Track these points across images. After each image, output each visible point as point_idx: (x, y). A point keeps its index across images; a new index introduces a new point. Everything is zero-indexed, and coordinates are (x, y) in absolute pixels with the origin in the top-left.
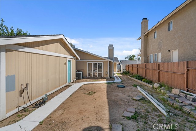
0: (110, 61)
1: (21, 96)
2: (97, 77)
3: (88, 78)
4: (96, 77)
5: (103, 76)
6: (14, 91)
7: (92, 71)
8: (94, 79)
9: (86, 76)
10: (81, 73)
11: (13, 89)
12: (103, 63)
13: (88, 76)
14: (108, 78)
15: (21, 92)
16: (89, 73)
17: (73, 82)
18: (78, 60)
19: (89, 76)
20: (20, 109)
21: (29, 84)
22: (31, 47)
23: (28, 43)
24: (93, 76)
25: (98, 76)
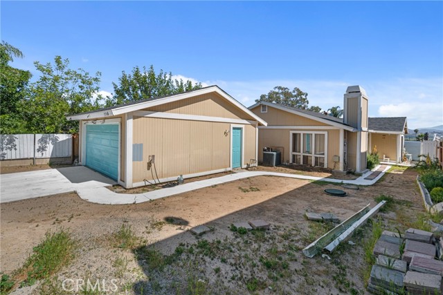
0: (345, 130)
1: (148, 169)
2: (311, 166)
3: (291, 167)
4: (309, 166)
5: (326, 166)
6: (142, 162)
7: (300, 152)
8: (302, 170)
9: (288, 161)
10: (275, 153)
11: (141, 159)
12: (326, 133)
13: (291, 162)
14: (339, 173)
15: (149, 165)
16: (294, 156)
17: (247, 169)
18: (260, 127)
19: (294, 161)
20: (147, 183)
21: (155, 157)
22: (163, 111)
23: (155, 106)
24: (302, 163)
25: (313, 165)
